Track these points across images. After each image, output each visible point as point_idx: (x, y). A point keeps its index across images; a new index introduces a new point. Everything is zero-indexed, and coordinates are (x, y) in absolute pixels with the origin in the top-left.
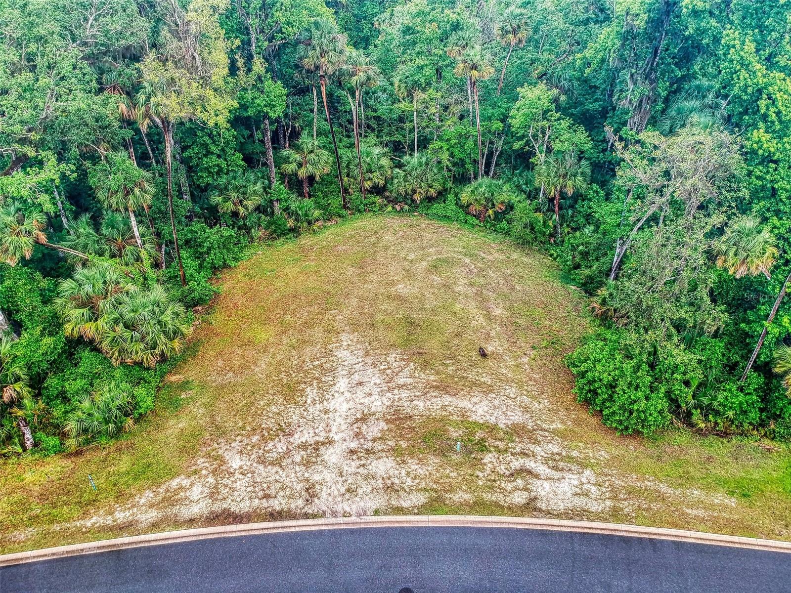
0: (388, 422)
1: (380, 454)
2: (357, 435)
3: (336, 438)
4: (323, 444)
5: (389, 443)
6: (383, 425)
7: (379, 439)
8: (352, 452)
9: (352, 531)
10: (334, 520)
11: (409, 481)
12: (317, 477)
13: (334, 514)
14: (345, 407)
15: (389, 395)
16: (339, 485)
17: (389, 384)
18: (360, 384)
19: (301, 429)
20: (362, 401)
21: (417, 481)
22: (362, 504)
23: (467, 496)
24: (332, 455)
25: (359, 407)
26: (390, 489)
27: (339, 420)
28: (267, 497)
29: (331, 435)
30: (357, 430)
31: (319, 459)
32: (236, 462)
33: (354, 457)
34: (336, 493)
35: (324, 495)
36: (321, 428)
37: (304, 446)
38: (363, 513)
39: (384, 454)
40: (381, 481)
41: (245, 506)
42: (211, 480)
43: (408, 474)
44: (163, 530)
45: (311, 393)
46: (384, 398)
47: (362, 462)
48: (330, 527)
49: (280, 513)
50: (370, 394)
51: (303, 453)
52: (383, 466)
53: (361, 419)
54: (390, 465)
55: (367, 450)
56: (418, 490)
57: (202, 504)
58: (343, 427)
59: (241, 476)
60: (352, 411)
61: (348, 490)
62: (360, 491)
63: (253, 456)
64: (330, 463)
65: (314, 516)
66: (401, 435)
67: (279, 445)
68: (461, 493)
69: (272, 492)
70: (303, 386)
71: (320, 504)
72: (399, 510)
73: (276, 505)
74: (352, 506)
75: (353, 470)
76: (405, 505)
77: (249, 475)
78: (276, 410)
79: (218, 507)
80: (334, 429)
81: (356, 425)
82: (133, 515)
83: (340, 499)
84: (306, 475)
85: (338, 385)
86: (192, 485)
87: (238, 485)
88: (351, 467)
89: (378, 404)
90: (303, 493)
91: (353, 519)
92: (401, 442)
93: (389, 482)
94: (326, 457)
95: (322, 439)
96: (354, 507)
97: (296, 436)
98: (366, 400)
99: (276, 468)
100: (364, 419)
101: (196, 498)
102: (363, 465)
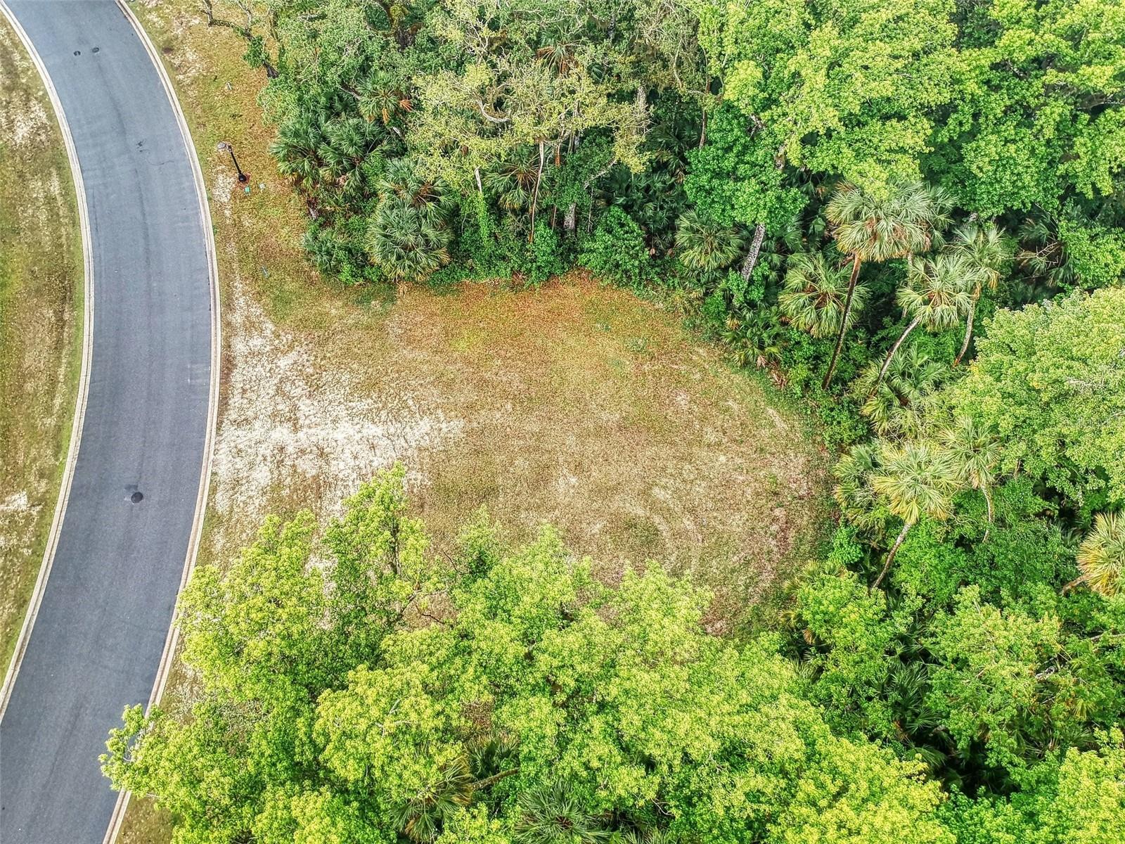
0: (316, 478)
1: (276, 473)
2: (303, 452)
3: (301, 435)
4: (295, 425)
5: (289, 479)
6: (314, 472)
7: (295, 471)
8: (282, 449)
9: (200, 458)
10: (213, 443)
11: (243, 498)
12: (257, 424)
13: (220, 442)
14: (339, 436)
15: (355, 475)
16: (245, 443)
17: (370, 475)
18: (373, 447)
19: (316, 403)
20: (346, 451)
21: (241, 505)
22: (225, 462)
23: (219, 547)
24: (282, 434)
25: (339, 449)
26: (237, 482)
27: (323, 433)
28: (244, 391)
29: (305, 430)
30: (309, 450)
31: (278, 424)
32: (284, 362)
33: (276, 451)
34: (239, 441)
35: (239, 432)
36: (314, 420)
37: (295, 408)
38: (215, 463)
39: (276, 475)
40: (245, 474)
41: (237, 377)
42: (268, 348)
43: (250, 497)
44: (223, 330)
45: (365, 404)
46: (350, 471)
47: (269, 459)
48: (207, 441)
49: (227, 403)
50: (356, 458)
51: (287, 409)
52: (262, 476)
53: (322, 453)
54: (262, 481)
55: (282, 461)
56: (232, 507)
57: (243, 349)
58: (314, 439)
59: (268, 369)
60: (334, 444)
61: (240, 451)
62: (238, 460)
63: (289, 373)
64: (272, 433)
65: (218, 429)
66: (296, 490)
67: (299, 390)
68: (222, 541)
69: (248, 395)
70: (375, 396)
71: (230, 432)
72: (213, 490)
73: (235, 400)
74: (223, 457)
75: (262, 452)
76: (218, 496)
77: (268, 375)
78: (343, 378)
79: (239, 361)
80: (313, 431)
81: (315, 448)
82: (241, 308)
83: (233, 444)
84: (261, 417)
85: (371, 426)
86: (265, 337)
87: (259, 368)
88: (264, 450)
89: (341, 466)
90: (243, 417)
91: (212, 457)
92: (288, 490)
93: (244, 481)
94: (279, 428)
95: (301, 422)
96: (223, 456)
97: (308, 402)
98: (347, 453)
99: (272, 392)
100: (321, 454)
101: (250, 344)
102: (265, 460)
